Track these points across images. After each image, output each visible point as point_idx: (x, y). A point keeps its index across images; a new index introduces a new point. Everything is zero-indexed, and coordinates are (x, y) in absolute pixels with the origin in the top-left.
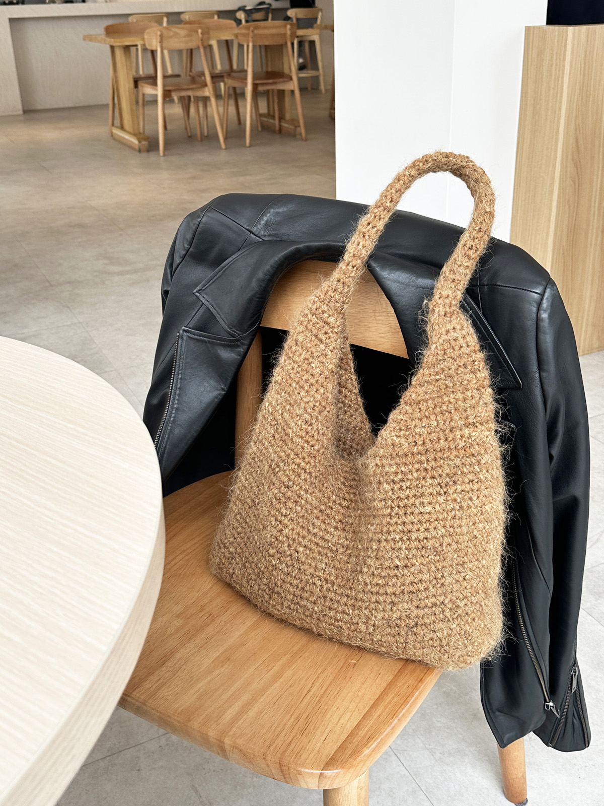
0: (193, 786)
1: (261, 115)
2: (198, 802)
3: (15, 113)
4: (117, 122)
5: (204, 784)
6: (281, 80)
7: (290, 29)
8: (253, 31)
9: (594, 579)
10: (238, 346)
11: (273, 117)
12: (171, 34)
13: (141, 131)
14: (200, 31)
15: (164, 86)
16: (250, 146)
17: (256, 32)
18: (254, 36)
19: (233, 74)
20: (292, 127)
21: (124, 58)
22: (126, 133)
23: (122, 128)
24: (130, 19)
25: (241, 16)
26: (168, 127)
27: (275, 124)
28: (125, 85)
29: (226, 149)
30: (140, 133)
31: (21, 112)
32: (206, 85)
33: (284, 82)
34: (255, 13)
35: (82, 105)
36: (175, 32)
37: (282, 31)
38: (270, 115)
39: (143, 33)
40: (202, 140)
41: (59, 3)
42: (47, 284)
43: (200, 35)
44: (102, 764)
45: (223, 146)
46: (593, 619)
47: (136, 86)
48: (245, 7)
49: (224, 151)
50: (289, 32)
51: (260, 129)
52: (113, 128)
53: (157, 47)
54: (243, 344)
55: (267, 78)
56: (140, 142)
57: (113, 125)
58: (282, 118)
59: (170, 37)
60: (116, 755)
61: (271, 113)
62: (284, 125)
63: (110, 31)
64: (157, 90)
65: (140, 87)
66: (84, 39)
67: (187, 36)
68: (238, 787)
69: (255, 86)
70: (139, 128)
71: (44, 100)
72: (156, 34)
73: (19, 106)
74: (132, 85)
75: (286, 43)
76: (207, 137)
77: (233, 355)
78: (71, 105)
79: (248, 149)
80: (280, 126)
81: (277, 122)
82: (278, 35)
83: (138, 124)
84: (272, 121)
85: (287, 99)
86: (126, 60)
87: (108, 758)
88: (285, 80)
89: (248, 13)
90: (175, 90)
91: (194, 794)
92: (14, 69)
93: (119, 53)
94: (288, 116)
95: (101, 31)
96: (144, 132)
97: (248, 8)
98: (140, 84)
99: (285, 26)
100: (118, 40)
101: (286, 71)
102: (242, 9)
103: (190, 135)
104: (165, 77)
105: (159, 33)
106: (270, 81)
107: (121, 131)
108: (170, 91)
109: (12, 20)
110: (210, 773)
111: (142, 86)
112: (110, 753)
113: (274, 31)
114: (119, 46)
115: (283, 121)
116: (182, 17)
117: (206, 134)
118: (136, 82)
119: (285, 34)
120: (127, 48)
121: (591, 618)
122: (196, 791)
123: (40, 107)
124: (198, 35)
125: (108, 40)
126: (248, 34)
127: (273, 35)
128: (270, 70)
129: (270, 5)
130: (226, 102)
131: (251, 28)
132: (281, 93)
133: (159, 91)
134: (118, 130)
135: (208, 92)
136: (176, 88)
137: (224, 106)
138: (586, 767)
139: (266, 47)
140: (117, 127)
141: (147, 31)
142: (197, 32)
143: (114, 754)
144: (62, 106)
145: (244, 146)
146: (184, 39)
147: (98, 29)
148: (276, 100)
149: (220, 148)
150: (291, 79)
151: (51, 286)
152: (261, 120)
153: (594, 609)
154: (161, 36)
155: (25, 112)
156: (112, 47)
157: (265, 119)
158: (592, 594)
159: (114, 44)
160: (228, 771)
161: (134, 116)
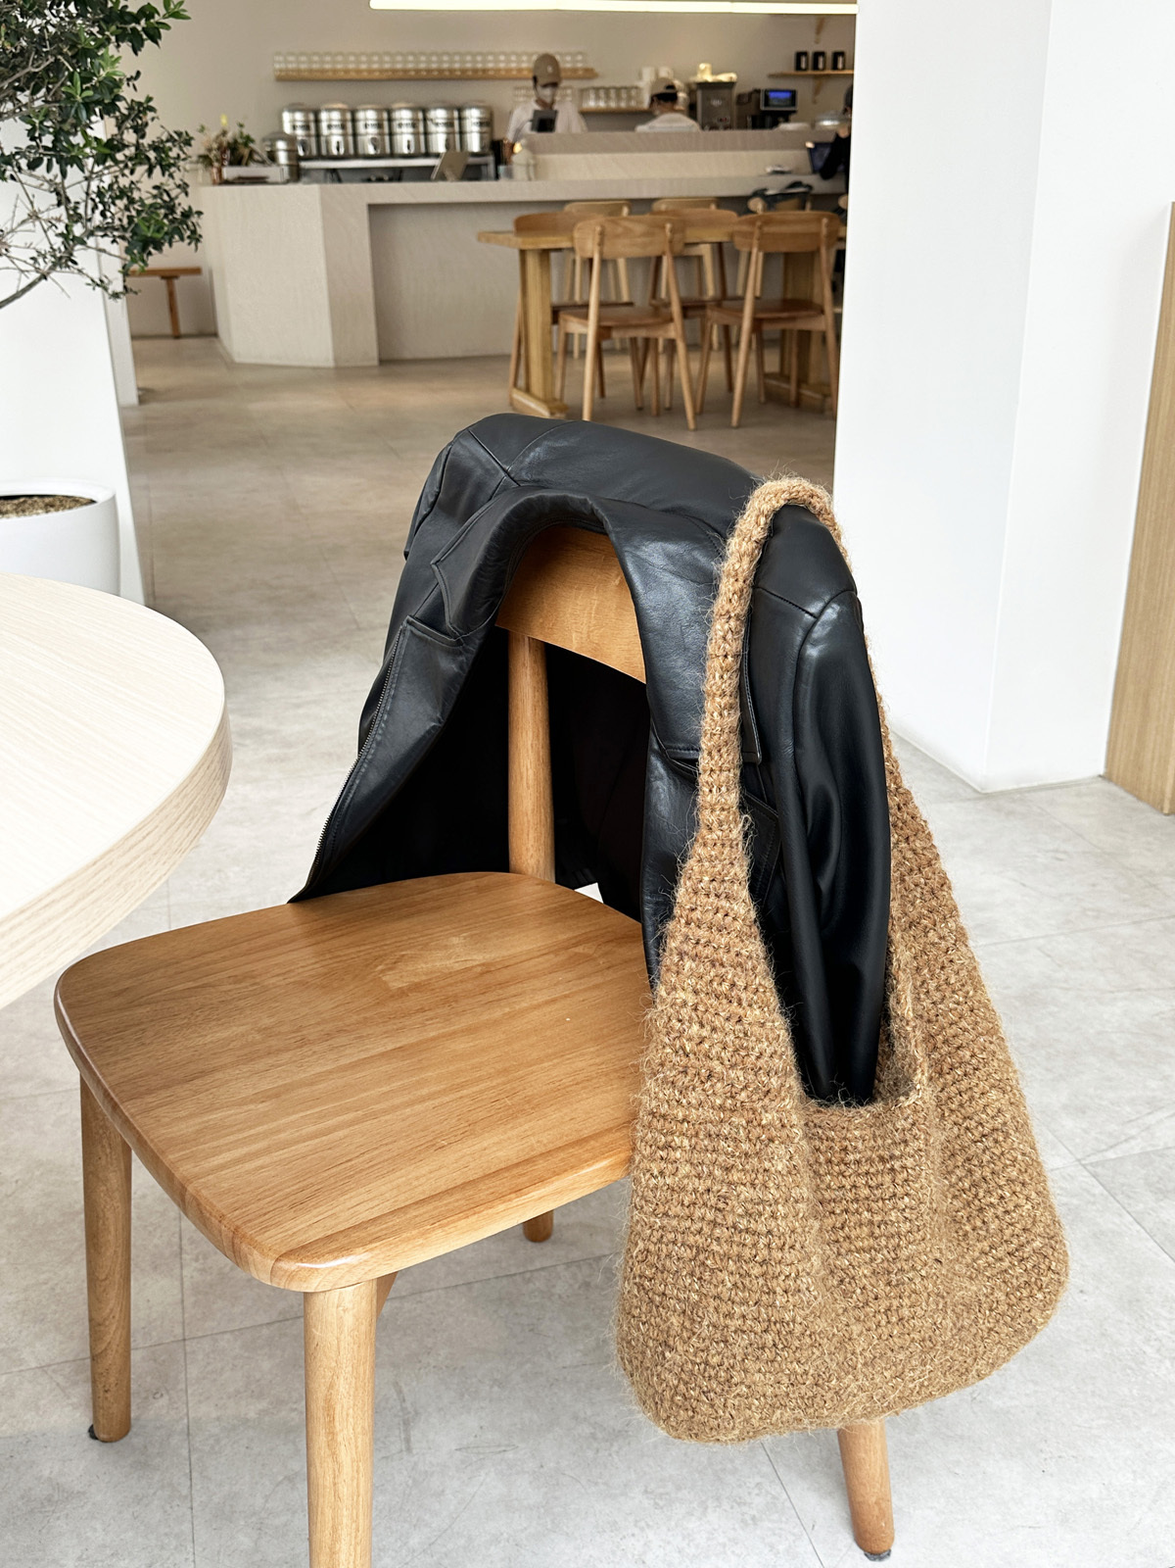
0: (397, 1383)
1: (767, 376)
2: (399, 1407)
3: (366, 363)
4: (521, 383)
5: (414, 1384)
6: (804, 313)
7: (828, 226)
8: (760, 228)
9: (1163, 1167)
10: (461, 654)
11: (787, 379)
12: (620, 230)
13: (557, 394)
14: (668, 226)
15: (600, 319)
16: (739, 426)
17: (766, 229)
18: (762, 237)
19: (726, 303)
20: (818, 396)
21: (538, 270)
22: (533, 400)
23: (528, 390)
24: (567, 208)
25: (756, 205)
26: (608, 392)
27: (789, 391)
28: (538, 317)
29: (696, 430)
30: (555, 400)
31: (375, 362)
32: (671, 320)
33: (810, 317)
34: (780, 201)
35: (476, 353)
36: (625, 228)
37: (812, 228)
38: (783, 376)
39: (572, 231)
40: (658, 415)
41: (452, 181)
42: (354, 627)
43: (668, 234)
44: (265, 1331)
45: (691, 425)
46: (1142, 1230)
47: (555, 320)
48: (765, 190)
49: (693, 433)
50: (824, 231)
51: (763, 399)
52: (515, 390)
53: (593, 253)
54: (467, 651)
55: (783, 310)
56: (552, 414)
57: (515, 385)
58: (802, 380)
59: (617, 236)
60: (290, 1321)
61: (786, 372)
62: (806, 392)
63: (523, 226)
64: (586, 326)
65: (561, 321)
66: (479, 239)
67: (645, 234)
68: (466, 1396)
69: (757, 324)
70: (552, 392)
71: (416, 344)
72: (595, 230)
73: (374, 353)
74: (549, 318)
75: (818, 250)
76: (669, 409)
77: (453, 666)
78: (459, 353)
79: (734, 431)
80: (799, 395)
81: (793, 387)
82: (804, 235)
83: (553, 384)
84: (785, 386)
85: (815, 347)
86: (542, 276)
87: (277, 1325)
88: (812, 313)
89: (771, 201)
90: (618, 327)
91: (395, 1396)
92: (370, 290)
93: (532, 262)
94: (813, 377)
95: (511, 227)
96: (561, 399)
97: (770, 192)
98: (562, 316)
99: (819, 220)
100: (531, 240)
101: (817, 300)
102: (760, 194)
103: (640, 405)
104: (602, 305)
105: (598, 229)
106: (785, 315)
107: (526, 396)
108: (609, 329)
109: (372, 208)
110: (427, 1370)
111: (566, 321)
112: (281, 1318)
113: (798, 228)
114: (532, 250)
115: (804, 386)
116: (656, 206)
117: (667, 405)
118: (556, 314)
119: (817, 235)
120: (545, 254)
121: (1139, 1228)
122: (400, 1392)
123: (407, 355)
124: (664, 231)
125: (520, 240)
126: (751, 234)
127: (795, 236)
128: (789, 296)
129: (810, 187)
130: (705, 356)
131: (759, 223)
132: (805, 336)
133: (590, 330)
134: (522, 393)
135: (674, 331)
136: (618, 324)
137: (702, 361)
138: (1060, 1457)
139: (788, 256)
140: (520, 389)
141: (579, 225)
142: (664, 228)
143: (288, 1320)
144: (443, 354)
145: (729, 426)
146: (639, 240)
147: (506, 222)
148: (795, 350)
149: (686, 428)
150: (822, 312)
151: (359, 629)
152: (765, 383)
153: (1149, 1214)
154: (602, 234)
155: (382, 362)
156: (523, 253)
157: (774, 383)
158: (1151, 1191)
159: (524, 247)
160: (457, 1371)
161: (547, 369)
